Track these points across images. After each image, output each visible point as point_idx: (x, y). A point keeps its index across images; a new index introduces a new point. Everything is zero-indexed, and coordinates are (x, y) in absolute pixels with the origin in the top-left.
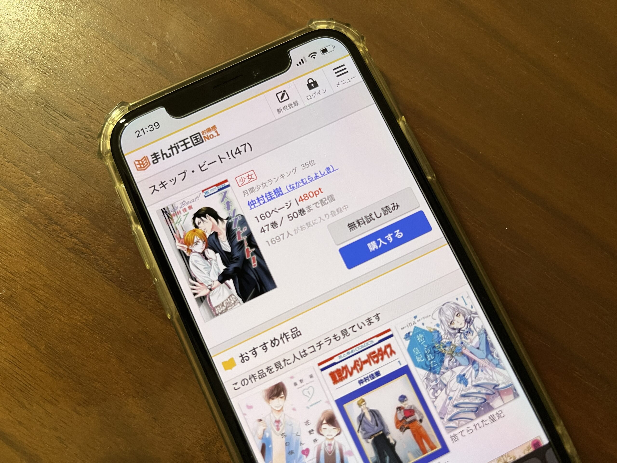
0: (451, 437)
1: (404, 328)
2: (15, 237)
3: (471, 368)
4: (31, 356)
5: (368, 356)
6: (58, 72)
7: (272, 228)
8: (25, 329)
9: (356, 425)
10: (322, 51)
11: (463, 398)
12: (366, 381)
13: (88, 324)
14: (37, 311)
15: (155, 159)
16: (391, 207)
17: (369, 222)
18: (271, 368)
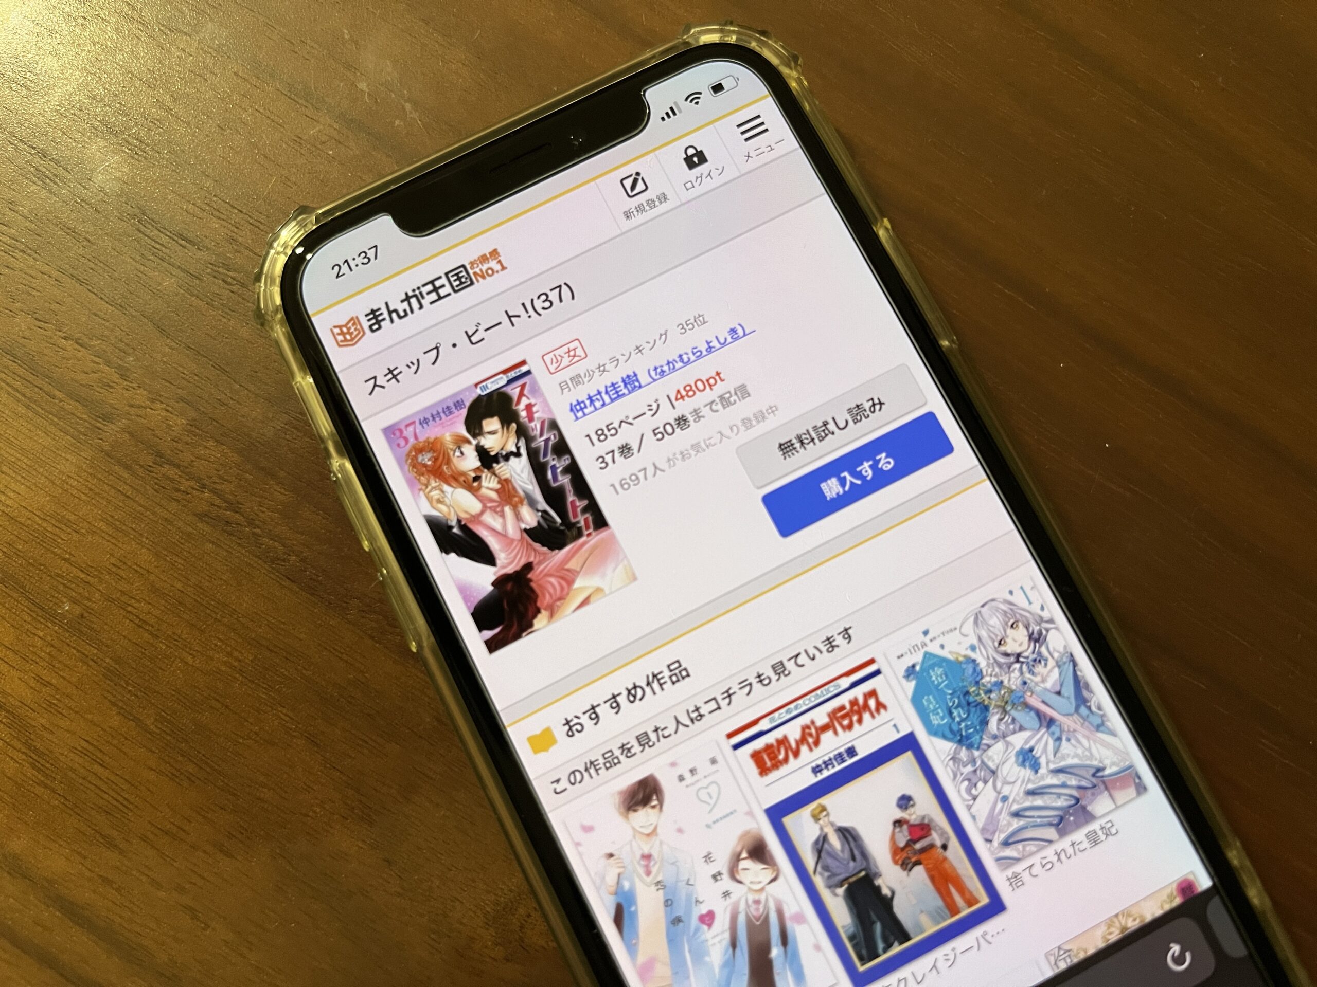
0: (1009, 879)
1: (902, 656)
2: (86, 495)
3: (1046, 736)
4: (126, 739)
5: (829, 715)
6: (164, 149)
7: (622, 458)
8: (112, 684)
9: (809, 860)
10: (713, 88)
11: (1030, 798)
12: (827, 767)
13: (244, 670)
14: (137, 644)
15: (374, 321)
16: (867, 405)
17: (823, 439)
18: (629, 746)
